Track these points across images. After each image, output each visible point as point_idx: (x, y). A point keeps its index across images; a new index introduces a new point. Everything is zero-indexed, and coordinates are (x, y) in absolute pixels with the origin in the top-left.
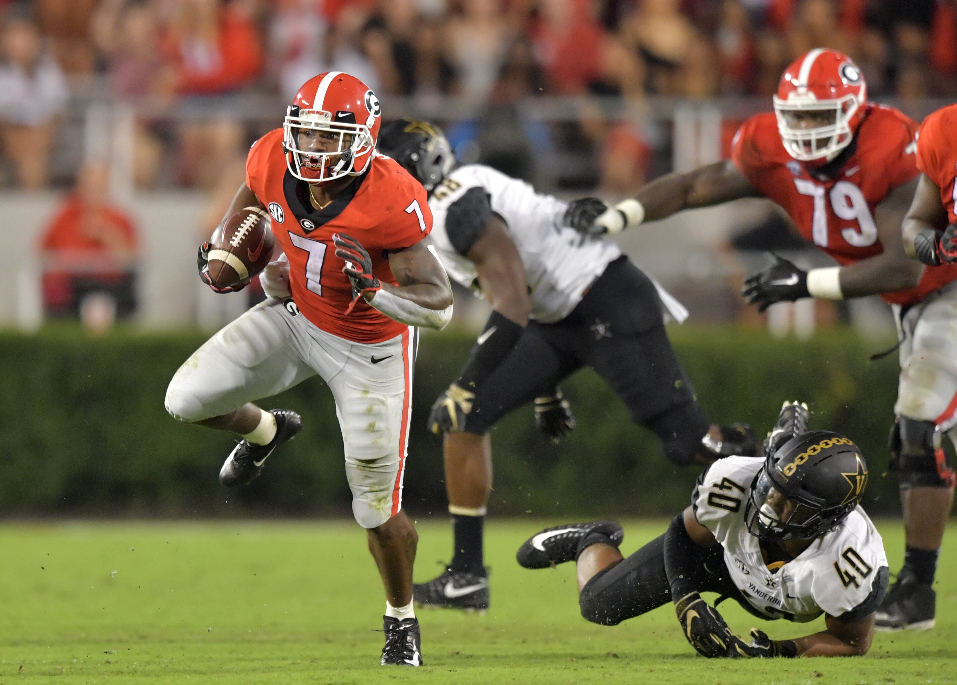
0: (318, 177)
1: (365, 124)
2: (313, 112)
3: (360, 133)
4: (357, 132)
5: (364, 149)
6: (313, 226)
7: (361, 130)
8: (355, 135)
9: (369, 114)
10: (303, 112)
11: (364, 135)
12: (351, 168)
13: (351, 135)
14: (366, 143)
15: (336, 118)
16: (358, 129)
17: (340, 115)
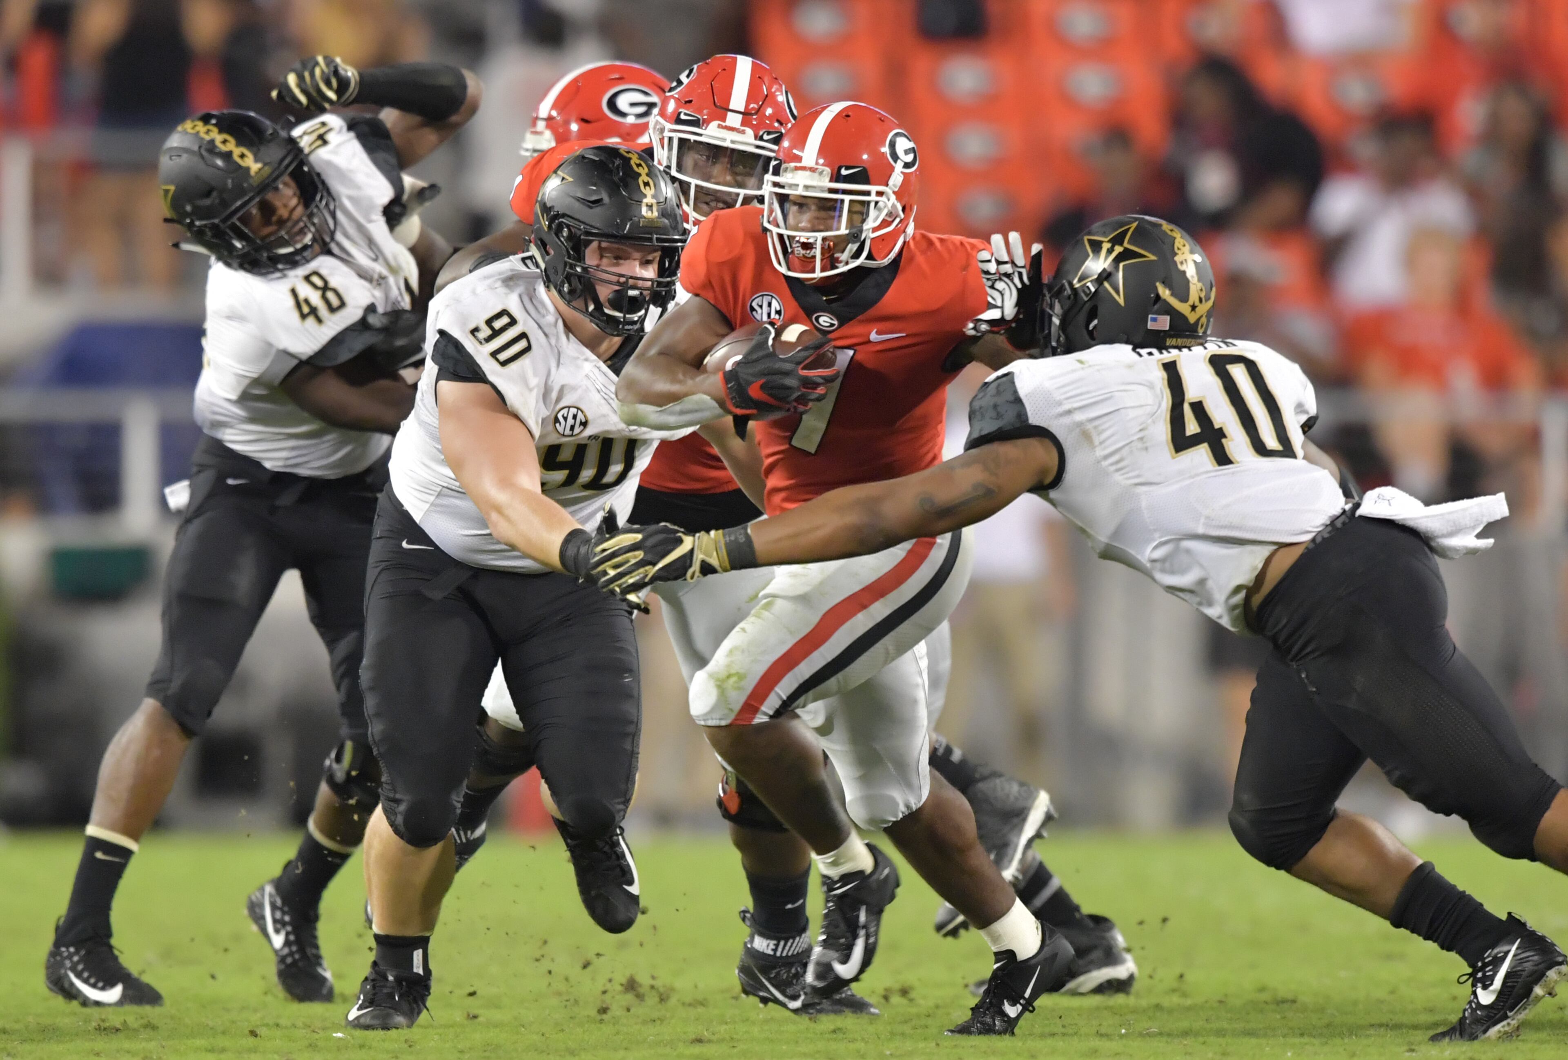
0: (813, 271)
1: (887, 185)
2: (804, 168)
3: (878, 199)
4: (873, 197)
5: (885, 224)
6: (836, 322)
7: (880, 194)
8: (869, 203)
9: (893, 169)
10: (787, 168)
11: (884, 202)
12: (865, 254)
13: (862, 203)
14: (890, 214)
15: (837, 177)
16: (873, 194)
17: (844, 172)
